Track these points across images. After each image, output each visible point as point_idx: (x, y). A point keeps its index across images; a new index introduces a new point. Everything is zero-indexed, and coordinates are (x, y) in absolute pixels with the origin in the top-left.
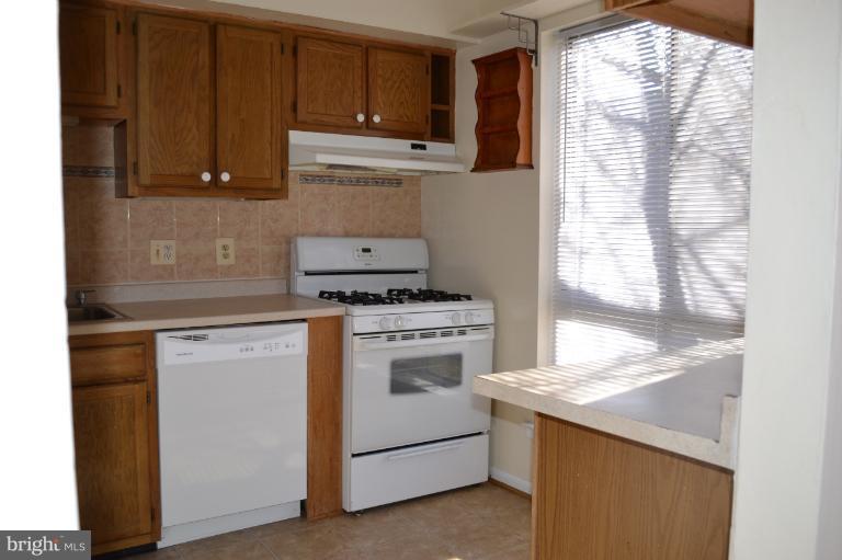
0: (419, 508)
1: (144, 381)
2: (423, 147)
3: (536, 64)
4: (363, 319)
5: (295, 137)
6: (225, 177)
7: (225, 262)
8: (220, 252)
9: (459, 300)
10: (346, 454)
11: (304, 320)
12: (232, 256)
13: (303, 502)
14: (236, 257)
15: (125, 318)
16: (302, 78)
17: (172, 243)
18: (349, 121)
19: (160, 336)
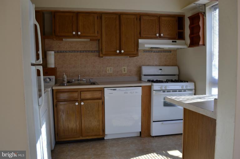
0: (171, 137)
1: (101, 99)
2: (176, 42)
3: (205, 17)
4: (156, 86)
5: (140, 41)
6: (123, 51)
7: (125, 72)
8: (123, 70)
9: (185, 82)
10: (152, 121)
11: (141, 86)
12: (126, 71)
13: (140, 132)
14: (127, 71)
15: (98, 84)
16: (142, 26)
17: (112, 68)
18: (155, 36)
19: (105, 89)
